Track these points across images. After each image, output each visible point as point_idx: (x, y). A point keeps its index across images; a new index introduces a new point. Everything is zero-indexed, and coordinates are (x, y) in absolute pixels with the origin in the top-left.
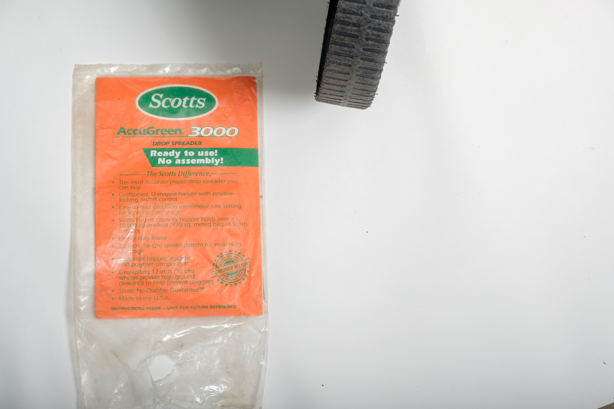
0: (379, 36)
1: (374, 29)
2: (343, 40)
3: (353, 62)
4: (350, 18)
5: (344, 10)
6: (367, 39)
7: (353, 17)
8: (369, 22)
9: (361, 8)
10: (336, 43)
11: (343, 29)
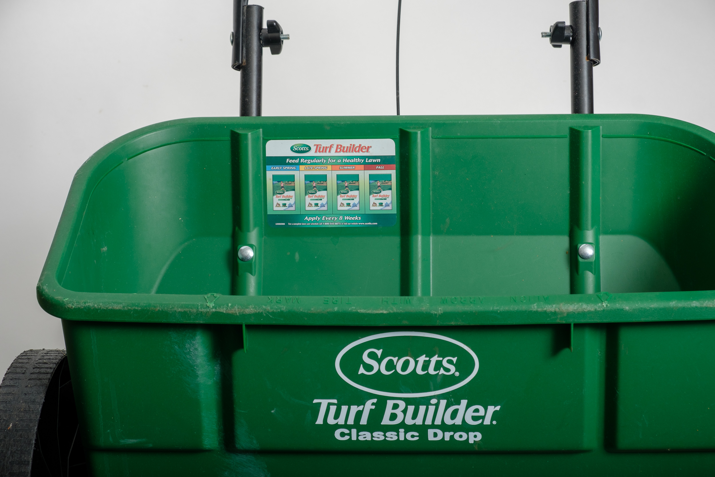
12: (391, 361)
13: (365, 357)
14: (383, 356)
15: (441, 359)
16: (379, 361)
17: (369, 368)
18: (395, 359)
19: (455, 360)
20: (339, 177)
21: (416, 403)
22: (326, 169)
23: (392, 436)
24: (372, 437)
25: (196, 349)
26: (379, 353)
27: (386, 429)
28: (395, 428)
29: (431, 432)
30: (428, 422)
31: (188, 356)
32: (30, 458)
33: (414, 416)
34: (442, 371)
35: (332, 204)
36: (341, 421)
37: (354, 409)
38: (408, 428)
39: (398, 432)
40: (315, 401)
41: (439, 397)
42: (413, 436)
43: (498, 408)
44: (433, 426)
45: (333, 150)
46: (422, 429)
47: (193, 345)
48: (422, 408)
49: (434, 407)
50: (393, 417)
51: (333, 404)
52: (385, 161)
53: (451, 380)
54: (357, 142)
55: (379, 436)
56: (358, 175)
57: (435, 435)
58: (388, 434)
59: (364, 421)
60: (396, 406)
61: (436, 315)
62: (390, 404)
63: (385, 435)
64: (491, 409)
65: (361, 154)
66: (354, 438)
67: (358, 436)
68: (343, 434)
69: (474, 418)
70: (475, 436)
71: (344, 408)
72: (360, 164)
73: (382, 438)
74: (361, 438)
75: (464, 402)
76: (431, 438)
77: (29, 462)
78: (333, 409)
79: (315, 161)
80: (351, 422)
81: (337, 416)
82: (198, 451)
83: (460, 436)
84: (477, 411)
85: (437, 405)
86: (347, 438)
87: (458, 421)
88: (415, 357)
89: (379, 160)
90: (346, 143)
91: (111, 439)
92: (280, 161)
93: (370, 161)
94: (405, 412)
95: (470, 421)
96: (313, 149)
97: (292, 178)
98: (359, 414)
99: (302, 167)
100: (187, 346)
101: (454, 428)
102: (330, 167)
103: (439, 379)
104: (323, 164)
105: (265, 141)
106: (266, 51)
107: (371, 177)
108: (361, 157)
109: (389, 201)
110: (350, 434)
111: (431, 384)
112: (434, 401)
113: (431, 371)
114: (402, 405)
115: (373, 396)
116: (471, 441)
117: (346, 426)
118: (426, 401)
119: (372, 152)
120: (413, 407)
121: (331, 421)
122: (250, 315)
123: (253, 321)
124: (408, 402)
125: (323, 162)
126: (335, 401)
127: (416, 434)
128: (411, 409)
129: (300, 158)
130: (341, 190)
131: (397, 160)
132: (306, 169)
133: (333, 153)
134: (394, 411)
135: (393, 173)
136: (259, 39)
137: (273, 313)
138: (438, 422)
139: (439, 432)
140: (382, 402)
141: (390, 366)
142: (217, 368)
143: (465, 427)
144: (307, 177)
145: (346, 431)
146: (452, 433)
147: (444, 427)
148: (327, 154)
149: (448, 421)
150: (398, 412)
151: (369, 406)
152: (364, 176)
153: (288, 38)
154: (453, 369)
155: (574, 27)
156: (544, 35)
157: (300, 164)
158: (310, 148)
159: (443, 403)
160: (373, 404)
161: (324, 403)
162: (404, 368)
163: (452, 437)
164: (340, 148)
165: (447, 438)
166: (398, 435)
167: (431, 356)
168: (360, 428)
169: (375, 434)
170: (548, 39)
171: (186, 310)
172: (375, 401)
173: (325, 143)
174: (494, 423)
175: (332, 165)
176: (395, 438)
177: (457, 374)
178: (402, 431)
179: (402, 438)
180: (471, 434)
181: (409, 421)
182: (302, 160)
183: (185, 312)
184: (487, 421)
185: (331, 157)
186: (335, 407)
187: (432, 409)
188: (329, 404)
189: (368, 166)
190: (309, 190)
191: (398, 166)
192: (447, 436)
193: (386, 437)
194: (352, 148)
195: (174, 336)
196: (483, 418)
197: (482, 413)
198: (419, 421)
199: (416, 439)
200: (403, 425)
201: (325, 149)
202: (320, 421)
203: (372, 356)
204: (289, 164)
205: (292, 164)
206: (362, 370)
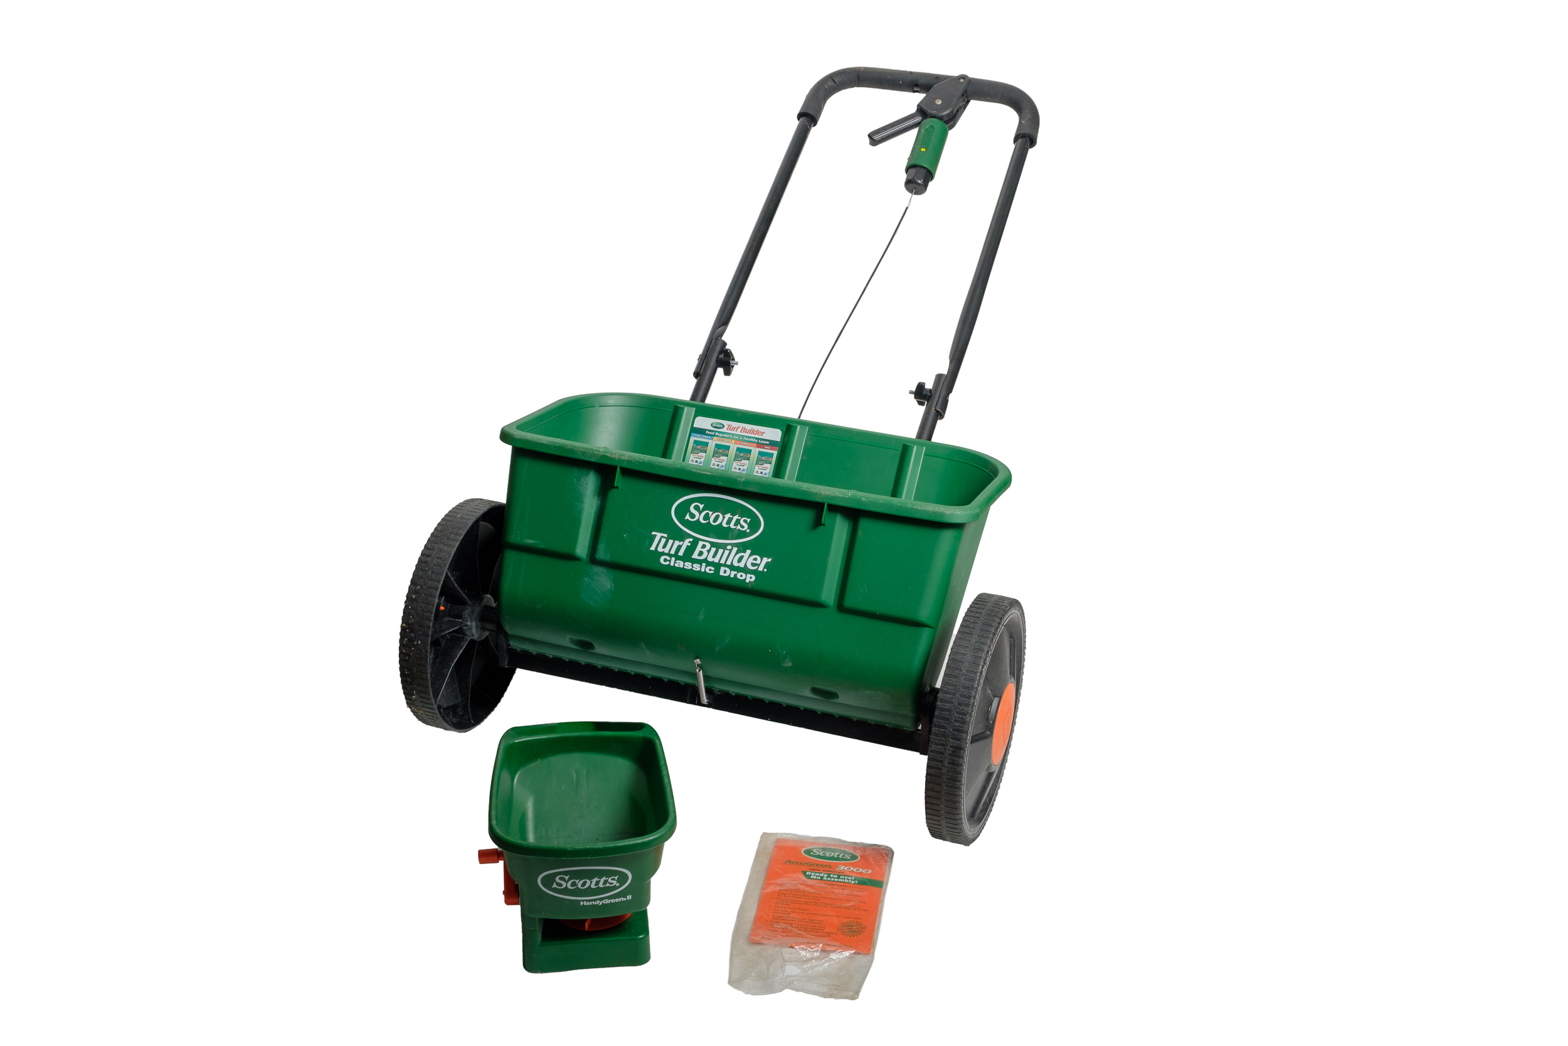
0: (962, 718)
1: (960, 713)
2: (940, 723)
3: (946, 742)
4: (945, 706)
5: (942, 699)
6: (956, 721)
7: (947, 704)
8: (957, 708)
9: (952, 698)
10: (936, 726)
11: (941, 714)
12: (708, 513)
13: (692, 509)
14: (704, 509)
15: (740, 518)
16: (700, 513)
17: (693, 516)
18: (710, 513)
19: (749, 520)
20: (738, 449)
21: (717, 546)
22: (731, 443)
23: (697, 567)
24: (684, 565)
25: (587, 484)
26: (701, 506)
27: (694, 561)
28: (700, 562)
29: (722, 569)
30: (722, 562)
31: (581, 488)
32: (464, 533)
33: (714, 556)
34: (739, 527)
35: (729, 465)
36: (666, 550)
37: (677, 543)
38: (709, 564)
39: (701, 565)
40: (653, 533)
41: (733, 545)
42: (710, 570)
43: (770, 560)
44: (725, 565)
45: (739, 430)
46: (717, 566)
47: (586, 480)
48: (721, 551)
49: (728, 551)
50: (701, 553)
51: (664, 537)
52: (772, 444)
53: (743, 534)
54: (756, 428)
55: (688, 565)
56: (751, 450)
57: (725, 572)
58: (695, 565)
59: (681, 553)
60: (704, 546)
61: (740, 481)
62: (701, 543)
63: (692, 566)
64: (765, 560)
65: (757, 436)
66: (672, 564)
67: (675, 563)
68: (665, 560)
69: (753, 565)
70: (751, 578)
71: (671, 541)
72: (754, 442)
73: (690, 567)
74: (676, 565)
75: (749, 552)
76: (722, 573)
77: (461, 535)
78: (664, 540)
79: (725, 435)
80: (672, 552)
81: (664, 547)
82: (571, 558)
83: (741, 576)
84: (755, 559)
85: (731, 551)
86: (667, 563)
87: (742, 565)
88: (724, 514)
89: (768, 443)
90: (749, 427)
91: (518, 538)
92: (702, 432)
93: (762, 442)
94: (709, 551)
95: (750, 567)
96: (726, 427)
97: (706, 444)
98: (679, 547)
99: (715, 438)
100: (582, 480)
101: (738, 569)
102: (734, 441)
103: (736, 532)
104: (730, 438)
105: (695, 416)
106: (720, 371)
107: (760, 453)
108: (758, 439)
109: (767, 471)
110: (670, 561)
111: (730, 534)
112: (729, 547)
113: (732, 526)
114: (708, 546)
115: (690, 536)
116: (747, 581)
117: (669, 554)
118: (724, 547)
119: (765, 437)
120: (715, 549)
121: (660, 549)
122: (624, 461)
123: (625, 465)
124: (713, 544)
125: (731, 437)
126: (666, 535)
127: (713, 569)
128: (713, 550)
129: (716, 431)
130: (737, 458)
131: (780, 444)
132: (718, 440)
133: (738, 432)
134: (702, 550)
135: (775, 453)
136: (717, 361)
137: (639, 462)
138: (729, 563)
139: (728, 570)
140: (695, 542)
141: (707, 517)
142: (599, 502)
143: (745, 570)
144: (717, 445)
145: (668, 558)
146: (736, 573)
147: (732, 567)
148: (734, 432)
149: (736, 564)
150: (705, 551)
151: (687, 543)
152: (755, 451)
153: (737, 364)
154: (746, 526)
155: (933, 392)
156: (911, 392)
157: (714, 435)
158: (724, 426)
159: (735, 549)
160: (690, 542)
161: (659, 535)
162: (715, 520)
163: (735, 575)
164: (744, 430)
165: (732, 576)
166: (701, 567)
167: (734, 515)
168: (678, 558)
169: (686, 564)
170: (913, 395)
171: (586, 450)
172: (691, 540)
173: (735, 424)
174: (765, 570)
175: (736, 440)
176: (698, 569)
177: (748, 531)
178: (704, 564)
179: (703, 570)
180: (749, 576)
181: (710, 559)
182: (716, 434)
183: (585, 452)
184: (761, 569)
185: (736, 435)
186: (665, 539)
187: (727, 552)
188: (662, 537)
189: (759, 445)
190: (716, 454)
191: (780, 449)
192: (733, 573)
193: (693, 567)
194: (752, 431)
195: (575, 472)
196: (759, 565)
197: (758, 562)
198: (716, 560)
199: (712, 572)
200: (705, 560)
201: (734, 429)
202: (653, 548)
203: (697, 508)
204: (707, 434)
205: (709, 435)
206: (687, 517)
